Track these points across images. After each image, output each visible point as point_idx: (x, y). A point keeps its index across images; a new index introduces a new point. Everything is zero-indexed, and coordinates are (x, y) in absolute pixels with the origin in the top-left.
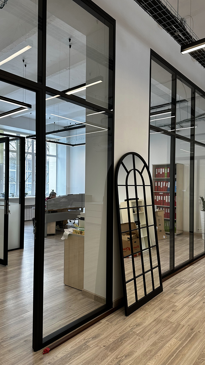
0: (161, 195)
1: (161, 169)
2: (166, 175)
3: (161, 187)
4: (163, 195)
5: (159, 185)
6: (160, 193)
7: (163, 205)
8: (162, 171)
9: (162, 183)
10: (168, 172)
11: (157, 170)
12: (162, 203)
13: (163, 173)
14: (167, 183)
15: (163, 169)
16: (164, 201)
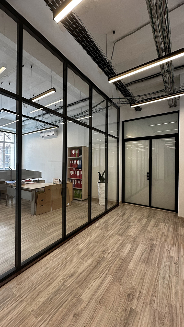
0: (73, 170)
1: (74, 151)
2: (77, 155)
3: (74, 164)
4: (75, 170)
5: (73, 163)
6: (73, 169)
7: (75, 178)
8: (74, 152)
9: (74, 161)
10: (78, 153)
11: (71, 151)
12: (74, 177)
13: (75, 154)
14: (77, 161)
15: (75, 151)
16: (75, 175)
